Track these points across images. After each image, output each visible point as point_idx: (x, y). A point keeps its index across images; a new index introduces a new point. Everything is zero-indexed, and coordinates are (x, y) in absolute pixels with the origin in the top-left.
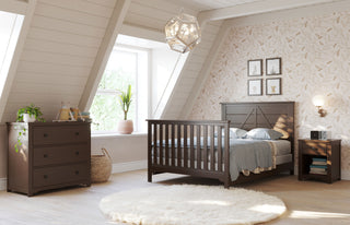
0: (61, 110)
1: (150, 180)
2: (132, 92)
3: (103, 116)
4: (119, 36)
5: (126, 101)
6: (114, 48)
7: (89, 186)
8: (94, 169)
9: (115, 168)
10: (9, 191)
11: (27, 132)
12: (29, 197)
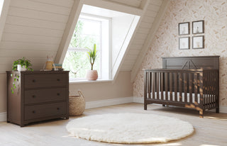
0: (47, 62)
1: (146, 109)
3: (79, 67)
4: (84, 5)
5: (93, 56)
6: (80, 16)
7: (67, 119)
10: (8, 122)
12: (22, 127)
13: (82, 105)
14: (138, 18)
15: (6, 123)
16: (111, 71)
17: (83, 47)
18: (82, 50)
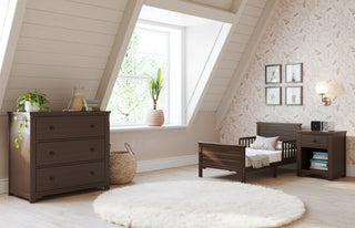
0: (74, 98)
2: (162, 76)
3: (133, 106)
4: (144, 7)
5: (156, 88)
6: (138, 24)
7: (107, 189)
8: (115, 168)
9: (141, 166)
10: (11, 194)
11: (29, 123)
12: (32, 202)
13: (131, 167)
14: (228, 27)
15: (7, 196)
16: (185, 111)
17: (139, 73)
18: (138, 78)
